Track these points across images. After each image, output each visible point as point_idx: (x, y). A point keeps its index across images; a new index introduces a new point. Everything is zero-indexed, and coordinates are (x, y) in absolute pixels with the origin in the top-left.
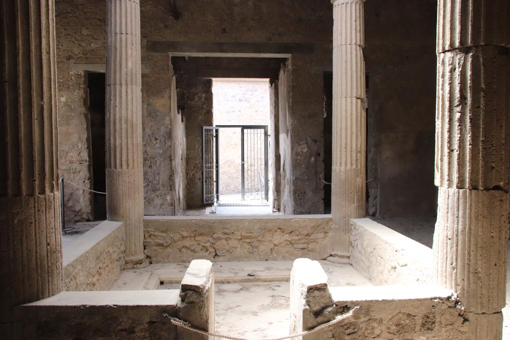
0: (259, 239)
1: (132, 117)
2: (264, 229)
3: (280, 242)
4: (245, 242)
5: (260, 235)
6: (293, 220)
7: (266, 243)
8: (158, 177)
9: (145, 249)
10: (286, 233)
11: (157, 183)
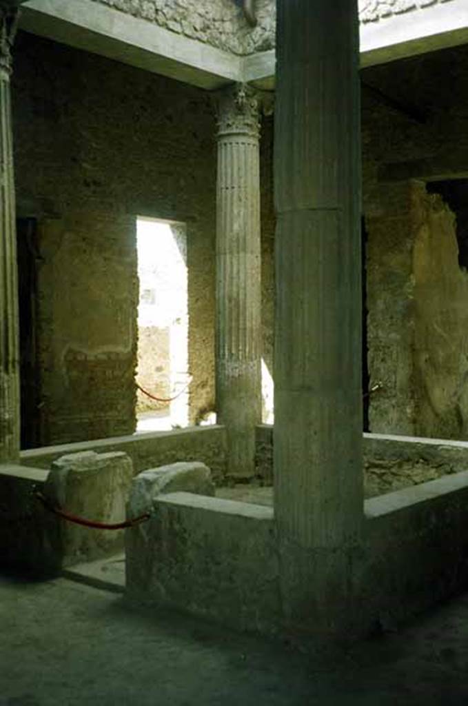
0: (393, 470)
1: (238, 295)
2: (401, 455)
3: (423, 479)
4: (373, 473)
5: (394, 465)
6: (441, 447)
7: (402, 479)
8: (394, 377)
9: (257, 465)
10: (433, 467)
11: (393, 386)
